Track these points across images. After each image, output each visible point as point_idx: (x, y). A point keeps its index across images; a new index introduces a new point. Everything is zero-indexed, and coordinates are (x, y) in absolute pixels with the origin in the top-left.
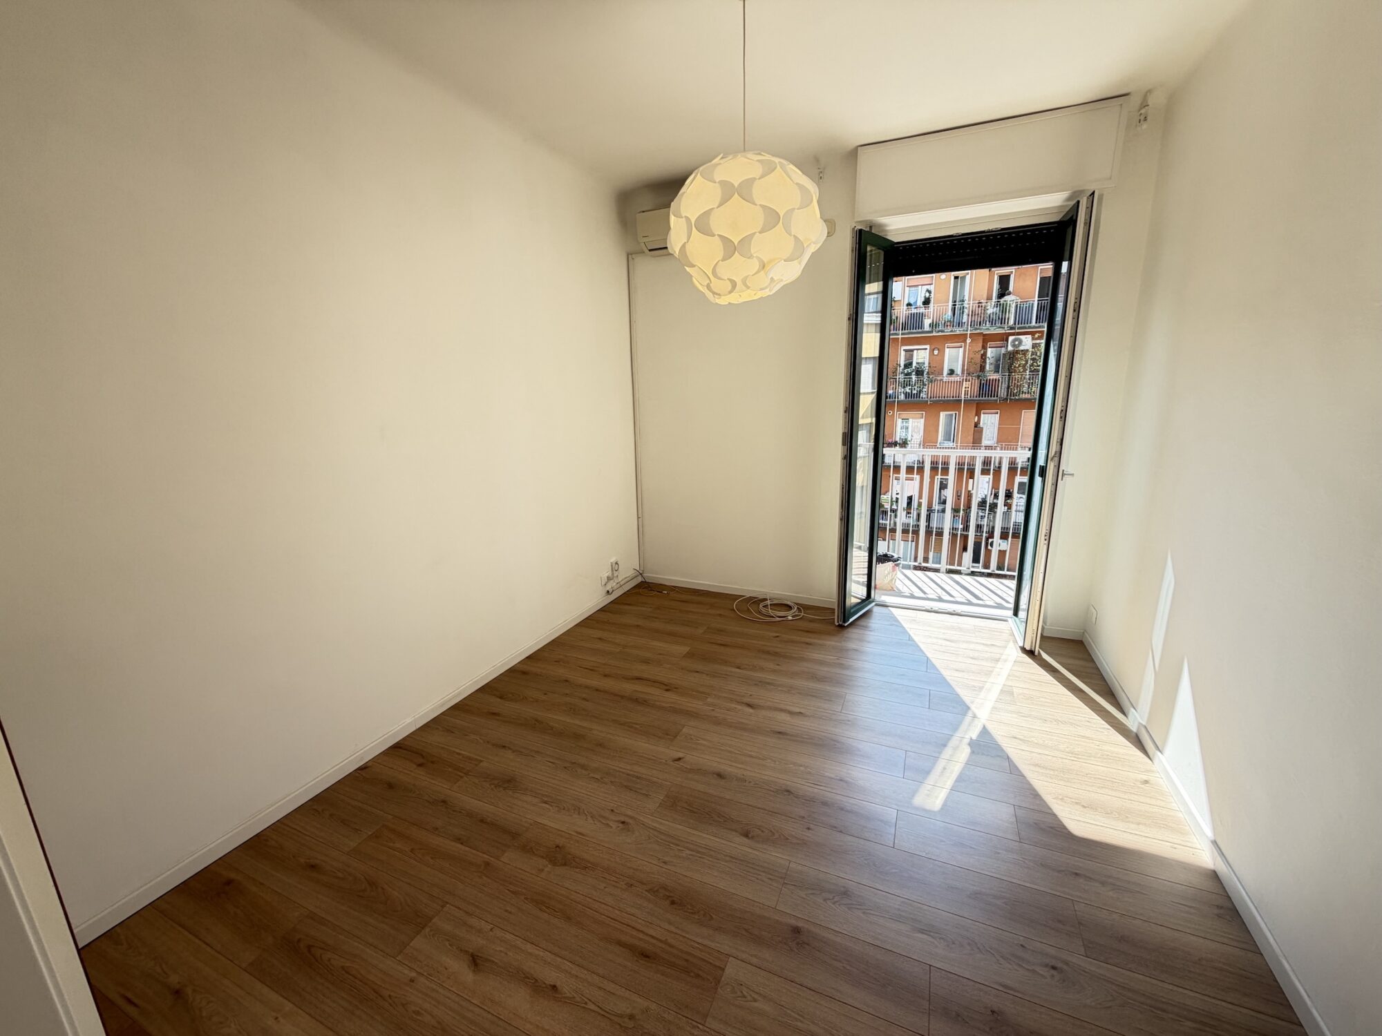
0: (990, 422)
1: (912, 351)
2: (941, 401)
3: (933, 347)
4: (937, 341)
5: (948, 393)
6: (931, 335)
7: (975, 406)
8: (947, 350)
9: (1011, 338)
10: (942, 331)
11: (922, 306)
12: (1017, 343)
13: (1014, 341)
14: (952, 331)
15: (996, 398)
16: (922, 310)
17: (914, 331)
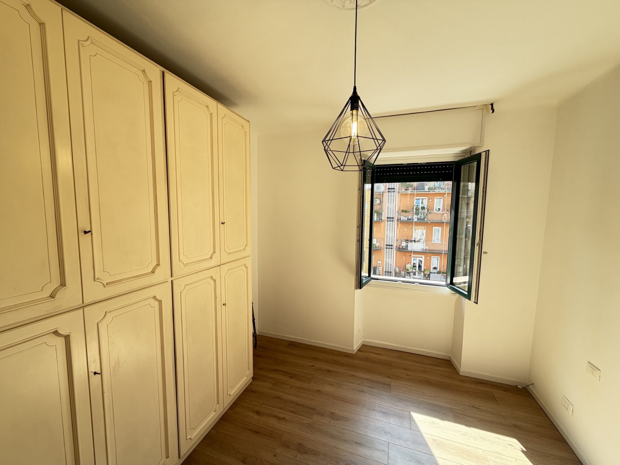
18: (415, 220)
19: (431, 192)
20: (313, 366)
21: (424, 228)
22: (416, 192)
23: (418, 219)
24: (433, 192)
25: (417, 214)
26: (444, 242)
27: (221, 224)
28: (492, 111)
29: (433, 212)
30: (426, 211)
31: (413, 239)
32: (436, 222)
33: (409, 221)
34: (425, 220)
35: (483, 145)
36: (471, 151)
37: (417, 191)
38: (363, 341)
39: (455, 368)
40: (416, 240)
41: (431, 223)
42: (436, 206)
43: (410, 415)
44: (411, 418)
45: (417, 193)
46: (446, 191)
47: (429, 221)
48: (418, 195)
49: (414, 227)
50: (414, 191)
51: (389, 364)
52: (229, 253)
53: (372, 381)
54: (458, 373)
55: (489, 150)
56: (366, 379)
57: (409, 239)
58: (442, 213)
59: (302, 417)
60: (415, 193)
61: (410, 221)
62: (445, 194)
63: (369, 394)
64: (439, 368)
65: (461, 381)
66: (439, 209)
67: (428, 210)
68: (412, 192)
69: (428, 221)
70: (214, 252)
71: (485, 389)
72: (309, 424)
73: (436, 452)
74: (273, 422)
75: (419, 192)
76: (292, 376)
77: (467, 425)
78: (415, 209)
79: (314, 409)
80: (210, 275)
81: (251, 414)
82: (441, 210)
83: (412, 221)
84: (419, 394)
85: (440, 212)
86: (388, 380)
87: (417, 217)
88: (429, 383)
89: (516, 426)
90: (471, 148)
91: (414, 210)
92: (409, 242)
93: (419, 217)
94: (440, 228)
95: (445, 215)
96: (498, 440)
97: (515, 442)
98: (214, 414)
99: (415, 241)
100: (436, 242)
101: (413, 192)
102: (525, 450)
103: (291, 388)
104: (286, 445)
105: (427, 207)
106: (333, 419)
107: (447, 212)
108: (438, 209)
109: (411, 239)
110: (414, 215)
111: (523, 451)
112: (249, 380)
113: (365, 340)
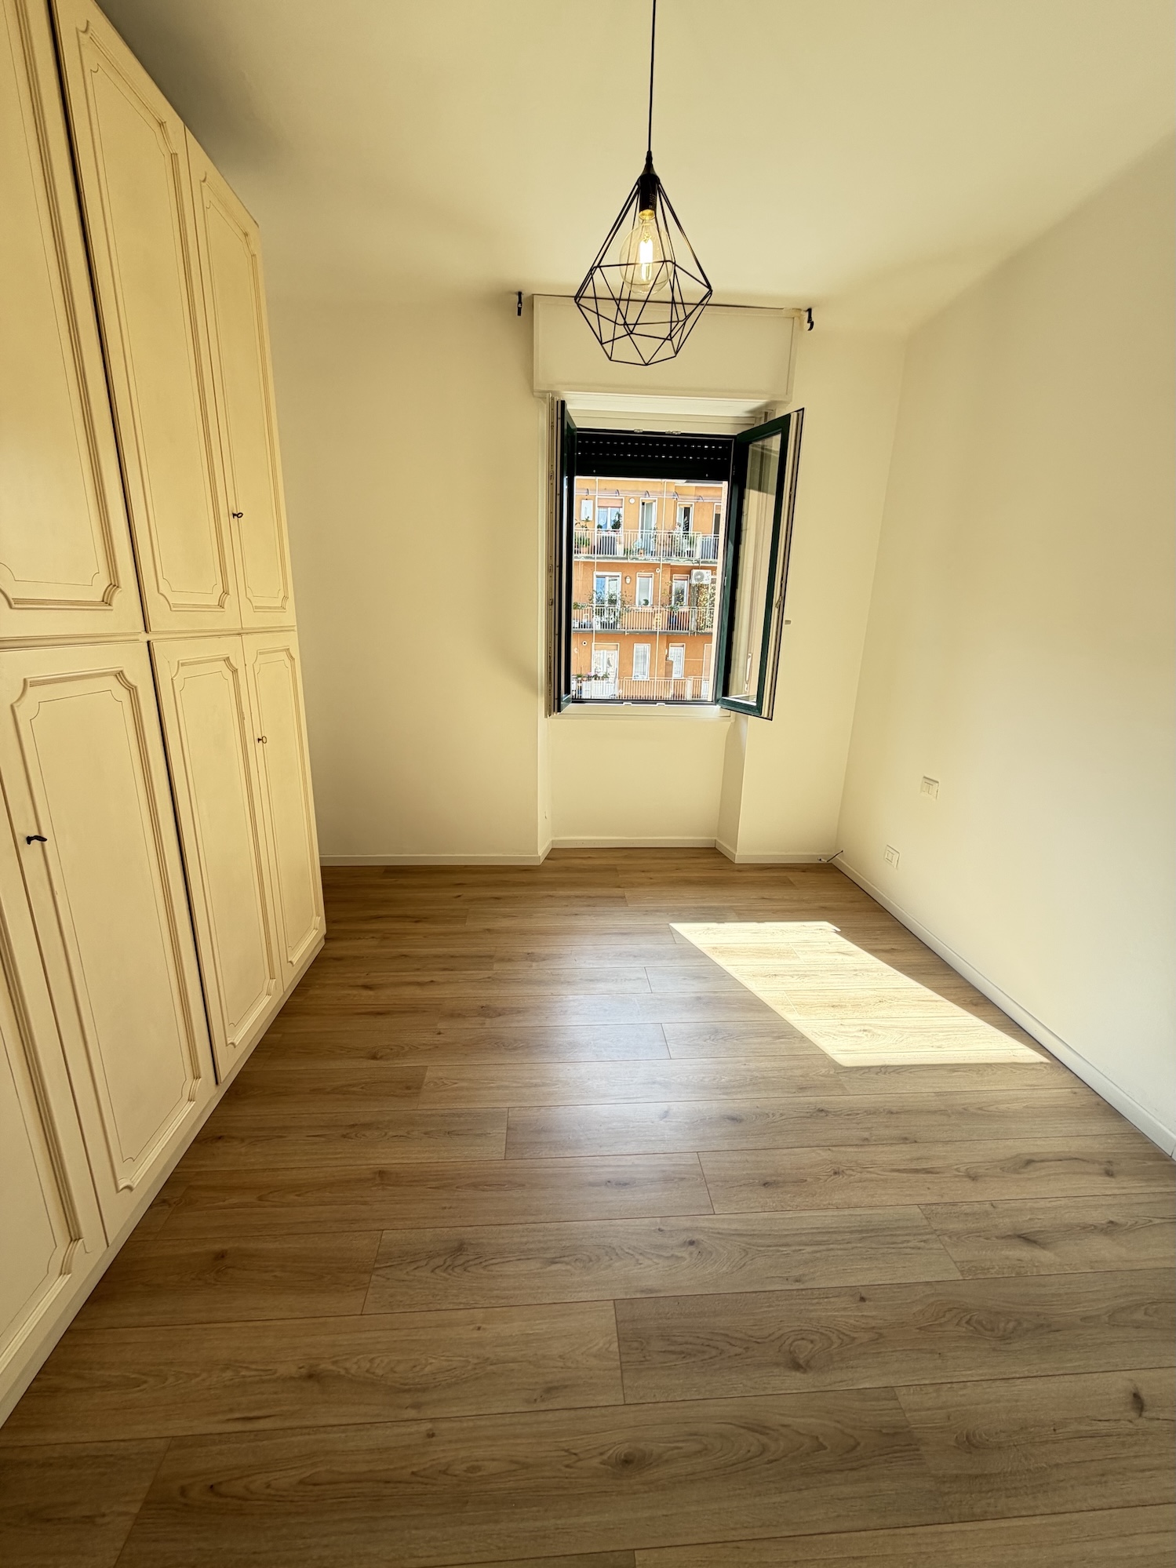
0: (676, 652)
1: (604, 577)
2: (637, 632)
3: (625, 575)
4: (628, 569)
5: (641, 625)
6: (626, 561)
7: (666, 637)
8: (638, 579)
9: (694, 572)
10: (637, 559)
11: (611, 529)
12: (699, 577)
13: (698, 574)
14: (645, 560)
15: (687, 631)
16: (612, 534)
17: (609, 556)
18: (597, 627)
19: (629, 561)
20: (459, 896)
21: (615, 647)
22: (598, 558)
23: (603, 625)
24: (634, 561)
25: (600, 613)
26: (656, 678)
27: (231, 517)
28: (809, 324)
29: (635, 608)
30: (618, 606)
31: (593, 674)
32: (640, 633)
33: (583, 629)
34: (618, 627)
35: (791, 401)
36: (766, 413)
37: (599, 556)
38: (553, 841)
39: (725, 857)
40: (599, 675)
41: (631, 634)
42: (640, 597)
43: (669, 927)
44: (671, 932)
45: (599, 561)
46: (660, 560)
47: (626, 630)
48: (602, 566)
49: (593, 644)
50: (592, 556)
51: (613, 869)
52: (257, 607)
53: (590, 897)
54: (732, 863)
55: (803, 409)
56: (577, 897)
57: (583, 673)
58: (651, 610)
59: (469, 972)
60: (596, 561)
61: (586, 629)
62: (658, 566)
63: (589, 915)
64: (697, 861)
65: (739, 871)
66: (647, 602)
67: (623, 603)
68: (587, 558)
69: (623, 630)
70: (226, 592)
71: (776, 874)
72: (489, 978)
73: (721, 961)
74: (408, 992)
75: (604, 558)
76: (418, 920)
77: (759, 922)
78: (595, 600)
79: (491, 957)
80: (224, 653)
81: (355, 992)
82: (649, 604)
83: (589, 629)
84: (676, 899)
85: (648, 609)
86: (618, 892)
87: (599, 619)
88: (689, 882)
89: (825, 908)
90: (767, 405)
91: (592, 603)
92: (585, 679)
93: (604, 620)
94: (647, 647)
95: (658, 615)
96: (804, 928)
97: (826, 925)
98: (268, 998)
99: (596, 677)
100: (640, 678)
101: (591, 558)
102: (839, 930)
103: (425, 937)
104: (453, 1015)
105: (622, 595)
106: (533, 960)
107: (662, 609)
108: (644, 602)
109: (589, 673)
110: (594, 614)
111: (837, 932)
112: (320, 941)
113: (557, 839)
